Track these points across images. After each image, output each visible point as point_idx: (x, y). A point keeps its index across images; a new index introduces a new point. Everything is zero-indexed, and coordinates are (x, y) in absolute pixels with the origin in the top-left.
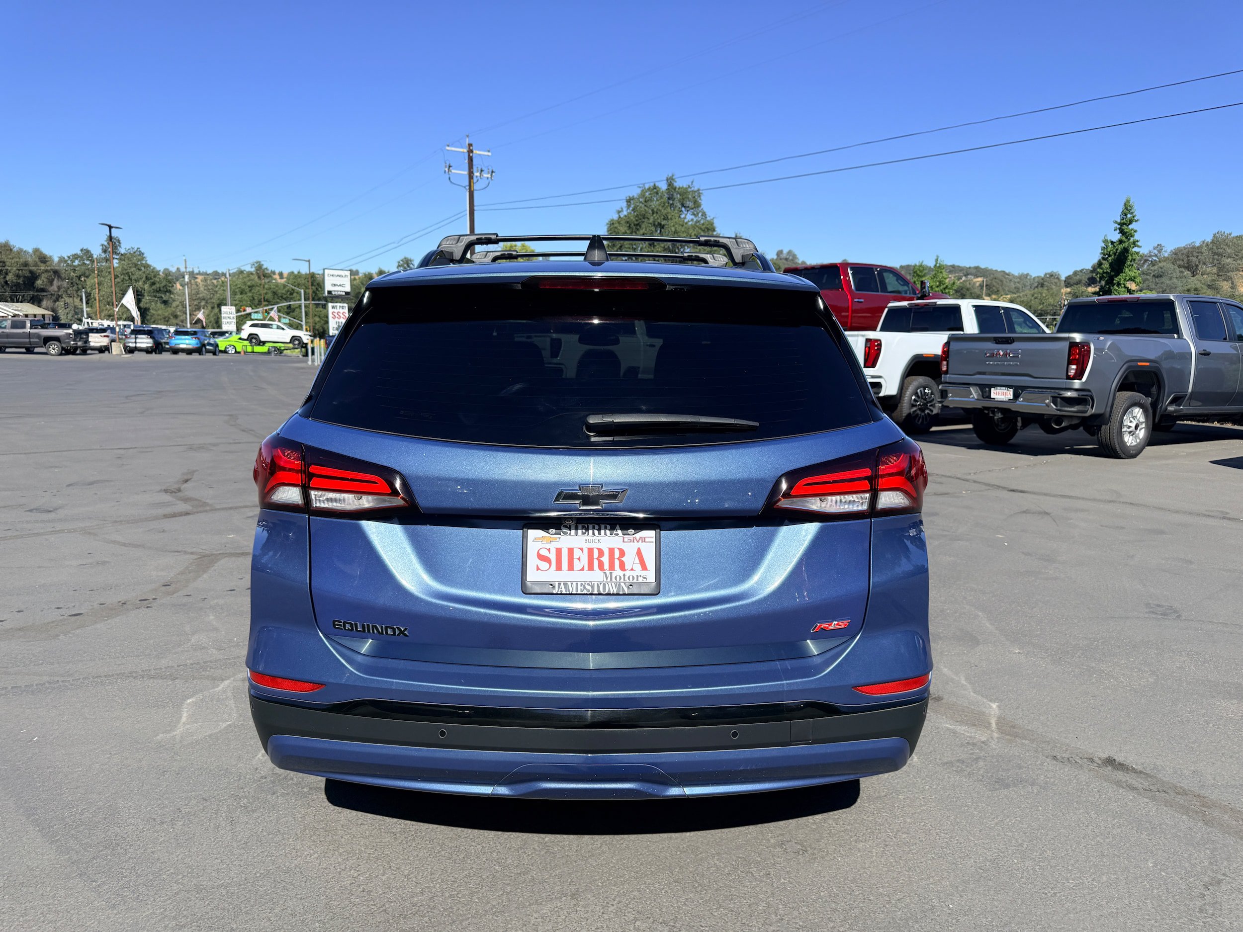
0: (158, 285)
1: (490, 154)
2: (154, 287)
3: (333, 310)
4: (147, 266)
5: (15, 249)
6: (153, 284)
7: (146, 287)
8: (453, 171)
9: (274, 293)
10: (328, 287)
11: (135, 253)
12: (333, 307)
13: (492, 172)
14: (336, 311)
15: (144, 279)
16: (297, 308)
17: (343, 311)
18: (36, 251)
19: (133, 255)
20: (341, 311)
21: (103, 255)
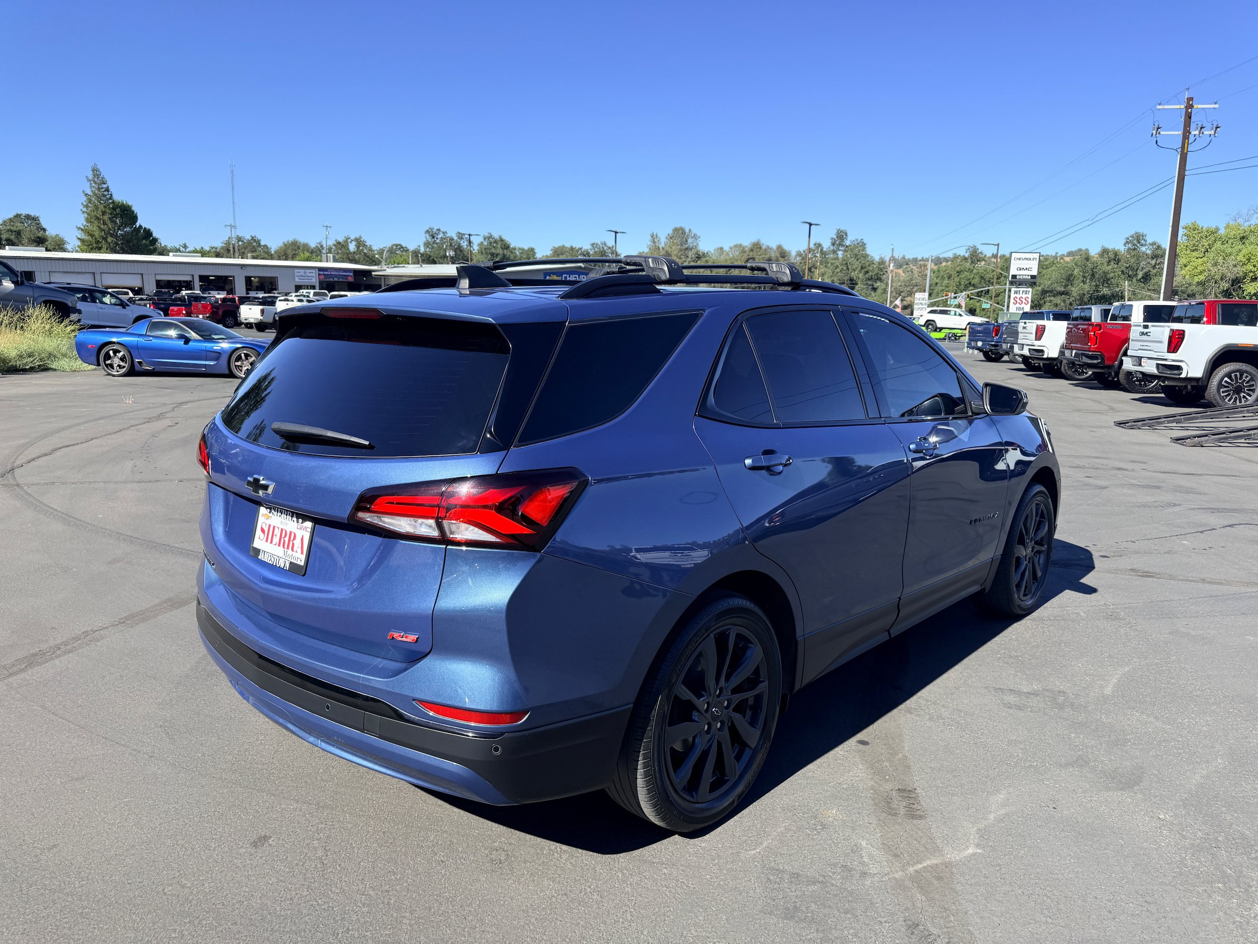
0: (870, 274)
1: (1217, 106)
2: (867, 276)
3: (1016, 295)
4: (866, 256)
5: (764, 247)
6: (867, 272)
7: (861, 275)
8: (1162, 133)
9: (982, 278)
10: (1013, 271)
11: (858, 244)
12: (1016, 292)
13: (1217, 128)
14: (1018, 296)
15: (859, 269)
16: (1002, 292)
17: (1026, 296)
18: (779, 247)
19: (855, 247)
20: (1024, 296)
21: (832, 248)
